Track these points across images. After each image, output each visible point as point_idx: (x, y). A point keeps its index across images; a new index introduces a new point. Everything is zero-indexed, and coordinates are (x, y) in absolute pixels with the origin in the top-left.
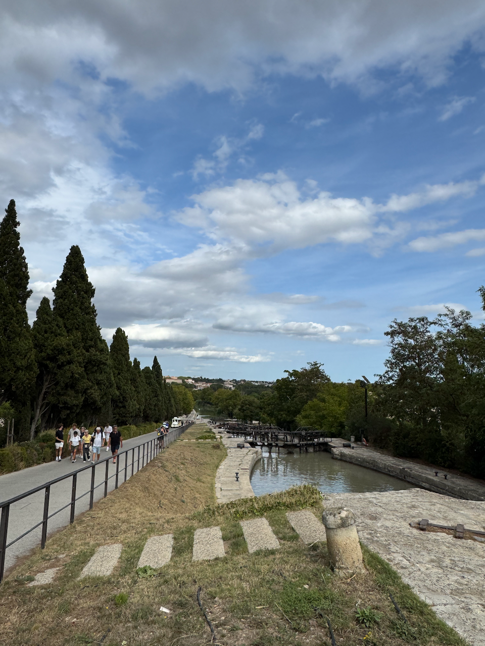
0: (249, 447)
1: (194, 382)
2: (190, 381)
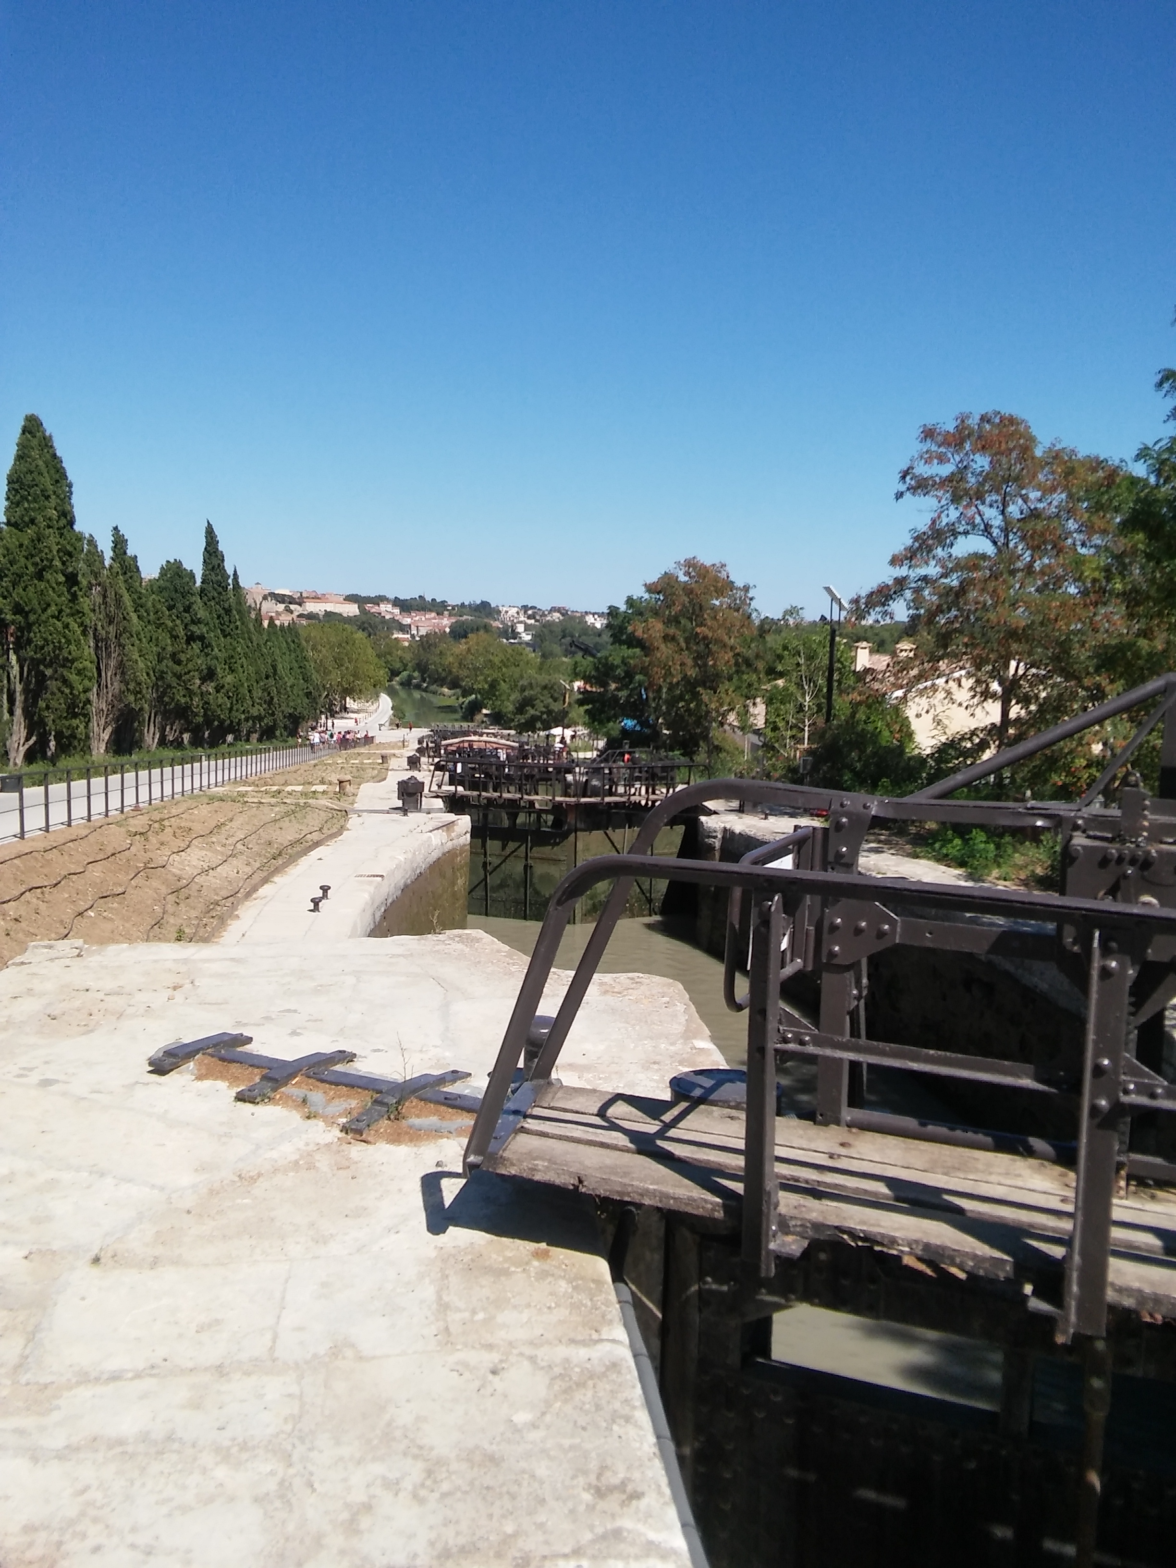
0: (436, 810)
1: (397, 611)
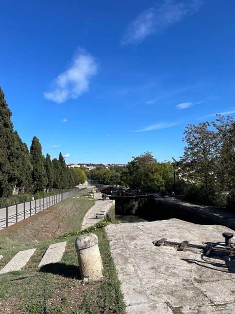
0: (108, 199)
1: (86, 166)
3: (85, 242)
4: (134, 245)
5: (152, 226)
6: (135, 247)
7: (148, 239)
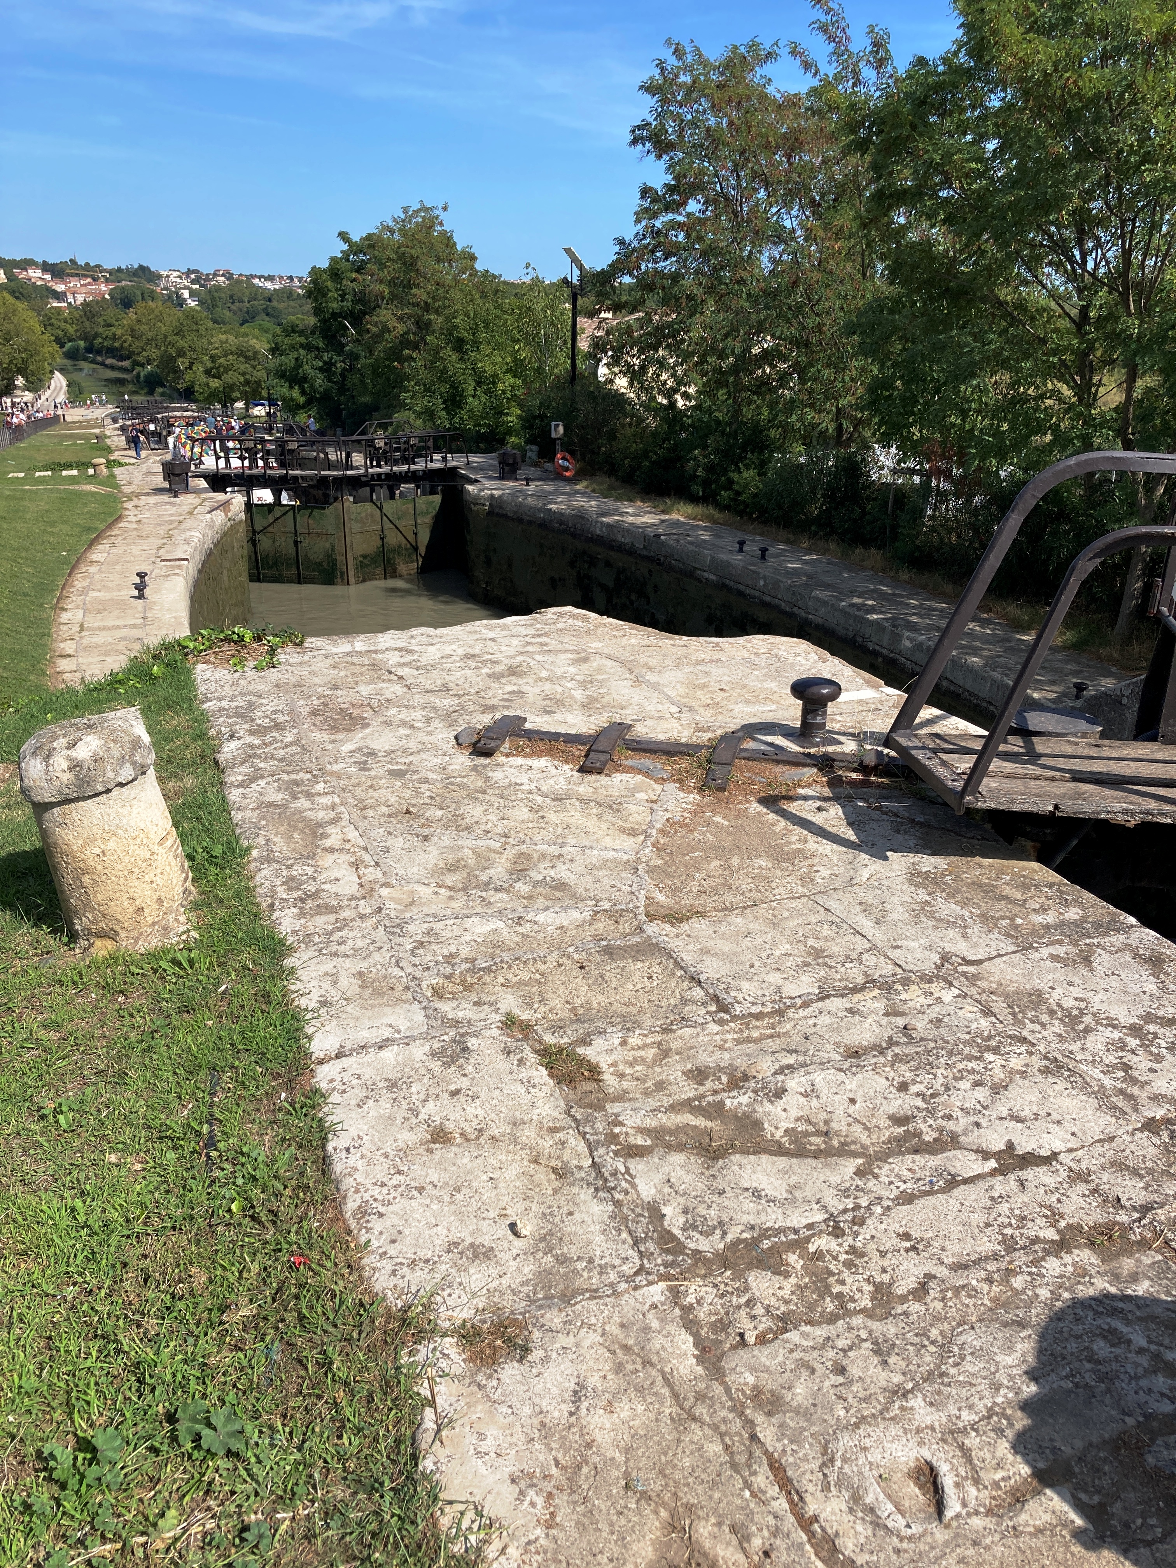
0: (204, 490)
1: (48, 277)
2: (35, 274)
3: (75, 766)
4: (358, 757)
5: (448, 650)
6: (363, 766)
7: (429, 720)
